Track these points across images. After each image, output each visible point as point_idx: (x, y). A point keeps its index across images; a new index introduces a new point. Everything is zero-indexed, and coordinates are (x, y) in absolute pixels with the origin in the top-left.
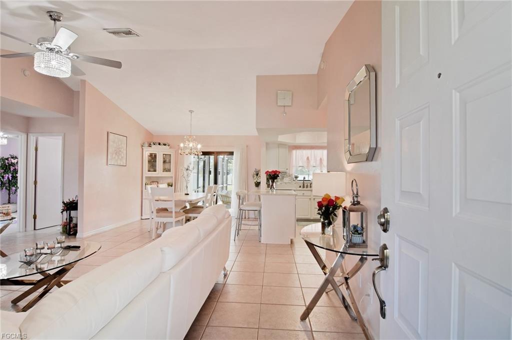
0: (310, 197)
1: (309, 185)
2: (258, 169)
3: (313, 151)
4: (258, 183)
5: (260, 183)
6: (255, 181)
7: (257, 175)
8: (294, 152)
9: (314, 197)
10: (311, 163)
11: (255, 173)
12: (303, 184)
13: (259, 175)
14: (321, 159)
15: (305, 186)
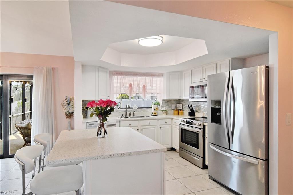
0: (137, 128)
1: (132, 113)
2: (70, 97)
3: (136, 77)
4: (70, 113)
5: (73, 113)
6: (66, 111)
7: (68, 104)
8: (115, 78)
9: (142, 127)
10: (134, 91)
11: (66, 101)
12: (126, 113)
13: (71, 104)
14: (144, 86)
15: (128, 114)
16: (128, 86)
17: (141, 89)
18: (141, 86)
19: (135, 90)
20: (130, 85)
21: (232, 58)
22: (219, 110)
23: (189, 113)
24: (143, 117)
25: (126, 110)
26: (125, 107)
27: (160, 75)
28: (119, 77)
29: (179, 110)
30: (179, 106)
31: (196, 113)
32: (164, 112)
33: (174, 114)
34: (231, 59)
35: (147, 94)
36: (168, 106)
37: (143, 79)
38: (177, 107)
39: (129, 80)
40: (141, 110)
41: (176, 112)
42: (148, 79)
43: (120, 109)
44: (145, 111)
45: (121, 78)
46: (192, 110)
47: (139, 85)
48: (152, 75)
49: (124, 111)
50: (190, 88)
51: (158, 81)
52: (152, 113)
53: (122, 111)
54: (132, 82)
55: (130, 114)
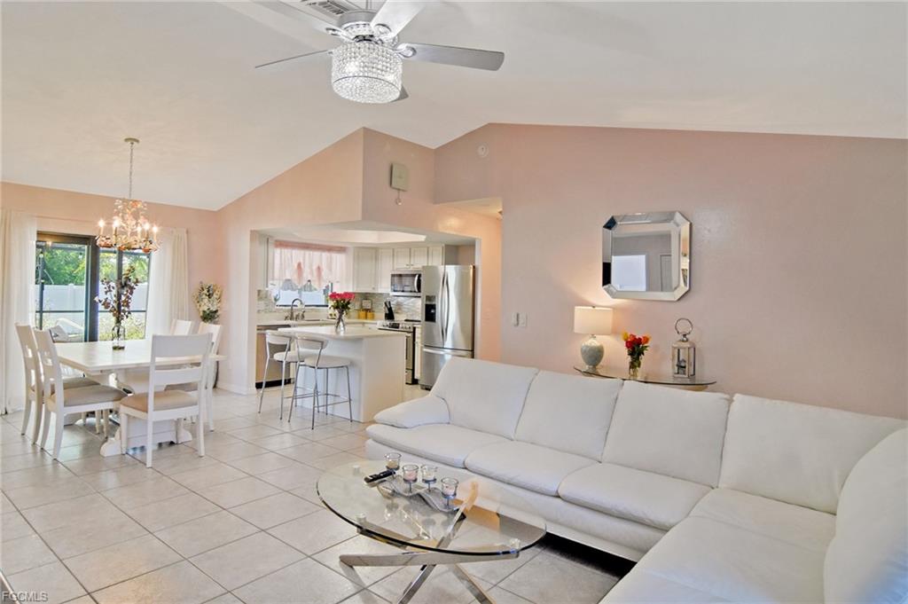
1: (301, 314)
4: (212, 312)
6: (204, 309)
10: (305, 275)
11: (205, 291)
12: (292, 313)
13: (215, 296)
14: (319, 268)
15: (295, 316)
16: (296, 266)
17: (315, 273)
18: (315, 268)
19: (307, 275)
20: (299, 265)
22: (433, 307)
23: (386, 314)
25: (292, 309)
26: (291, 304)
27: (341, 250)
28: (283, 250)
29: (367, 310)
30: (367, 304)
31: (395, 315)
33: (359, 317)
34: (444, 245)
37: (317, 254)
38: (363, 305)
39: (297, 255)
40: (312, 309)
41: (363, 313)
42: (325, 255)
43: (278, 307)
44: (318, 311)
45: (287, 252)
46: (390, 309)
47: (311, 266)
48: (330, 249)
49: (288, 311)
50: (393, 276)
51: (339, 258)
52: (331, 315)
53: (285, 311)
54: (302, 261)
55: (297, 316)
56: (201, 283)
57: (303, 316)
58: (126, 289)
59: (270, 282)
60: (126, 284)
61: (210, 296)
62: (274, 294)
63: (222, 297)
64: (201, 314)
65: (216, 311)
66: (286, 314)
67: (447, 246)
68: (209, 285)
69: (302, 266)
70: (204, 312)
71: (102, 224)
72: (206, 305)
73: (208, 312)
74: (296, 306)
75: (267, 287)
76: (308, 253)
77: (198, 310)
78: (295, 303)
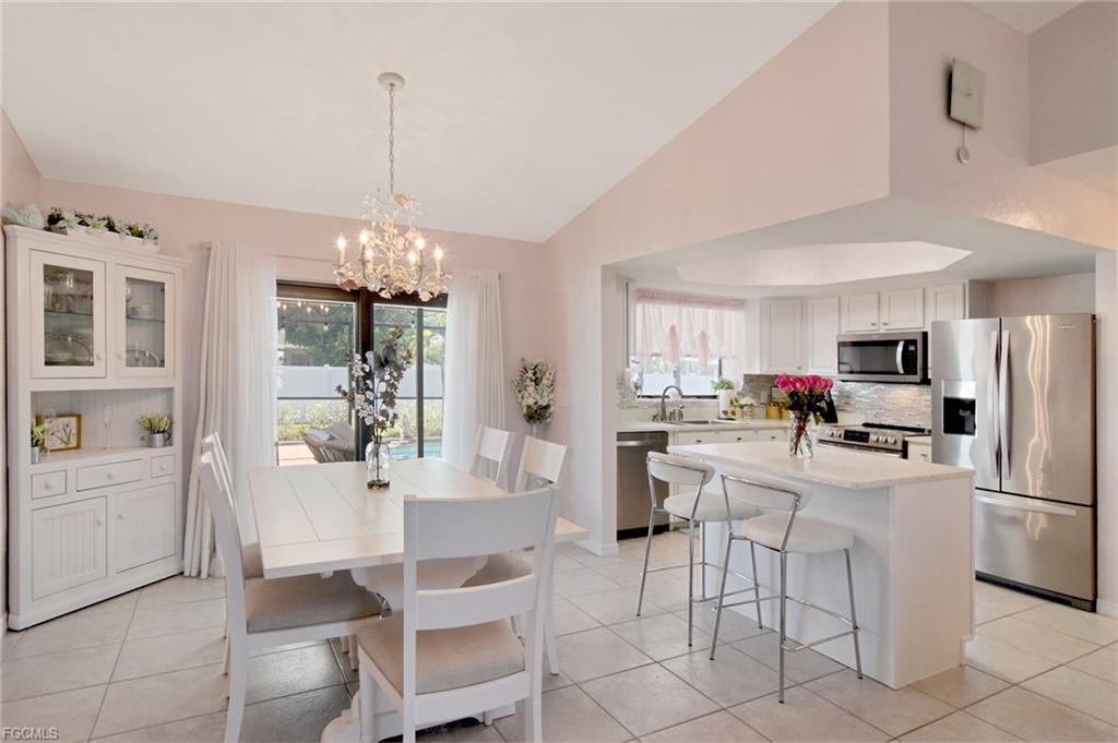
1: (678, 411)
4: (541, 408)
11: (530, 374)
12: (664, 411)
13: (545, 381)
14: (704, 335)
15: (668, 414)
16: (667, 332)
17: (698, 342)
18: (697, 333)
19: (685, 346)
20: (673, 329)
21: (971, 281)
24: (706, 422)
25: (663, 403)
26: (661, 394)
27: (738, 304)
32: (745, 409)
33: (768, 416)
34: (967, 282)
35: (712, 357)
36: (753, 393)
37: (698, 312)
38: (774, 396)
39: (669, 314)
40: (694, 403)
41: (774, 410)
42: (712, 313)
43: (640, 399)
44: (701, 405)
46: (831, 405)
47: (691, 330)
48: (721, 303)
49: (656, 405)
50: (841, 345)
51: (733, 319)
52: (725, 413)
53: (651, 406)
54: (676, 323)
55: (672, 414)
56: (523, 360)
57: (681, 415)
58: (387, 369)
59: (632, 358)
60: (387, 362)
61: (537, 381)
62: (635, 378)
63: (557, 384)
64: (525, 410)
65: (547, 407)
66: (654, 411)
67: (972, 282)
68: (535, 364)
69: (677, 330)
70: (529, 407)
71: (341, 243)
72: (531, 398)
73: (535, 407)
74: (668, 397)
75: (628, 366)
76: (685, 310)
77: (520, 404)
78: (667, 394)
